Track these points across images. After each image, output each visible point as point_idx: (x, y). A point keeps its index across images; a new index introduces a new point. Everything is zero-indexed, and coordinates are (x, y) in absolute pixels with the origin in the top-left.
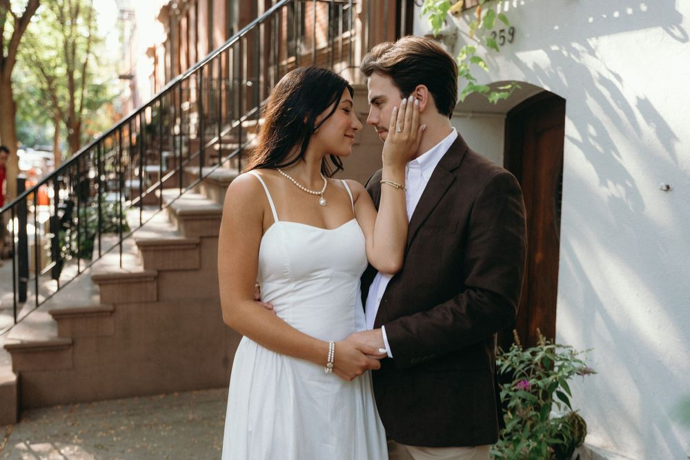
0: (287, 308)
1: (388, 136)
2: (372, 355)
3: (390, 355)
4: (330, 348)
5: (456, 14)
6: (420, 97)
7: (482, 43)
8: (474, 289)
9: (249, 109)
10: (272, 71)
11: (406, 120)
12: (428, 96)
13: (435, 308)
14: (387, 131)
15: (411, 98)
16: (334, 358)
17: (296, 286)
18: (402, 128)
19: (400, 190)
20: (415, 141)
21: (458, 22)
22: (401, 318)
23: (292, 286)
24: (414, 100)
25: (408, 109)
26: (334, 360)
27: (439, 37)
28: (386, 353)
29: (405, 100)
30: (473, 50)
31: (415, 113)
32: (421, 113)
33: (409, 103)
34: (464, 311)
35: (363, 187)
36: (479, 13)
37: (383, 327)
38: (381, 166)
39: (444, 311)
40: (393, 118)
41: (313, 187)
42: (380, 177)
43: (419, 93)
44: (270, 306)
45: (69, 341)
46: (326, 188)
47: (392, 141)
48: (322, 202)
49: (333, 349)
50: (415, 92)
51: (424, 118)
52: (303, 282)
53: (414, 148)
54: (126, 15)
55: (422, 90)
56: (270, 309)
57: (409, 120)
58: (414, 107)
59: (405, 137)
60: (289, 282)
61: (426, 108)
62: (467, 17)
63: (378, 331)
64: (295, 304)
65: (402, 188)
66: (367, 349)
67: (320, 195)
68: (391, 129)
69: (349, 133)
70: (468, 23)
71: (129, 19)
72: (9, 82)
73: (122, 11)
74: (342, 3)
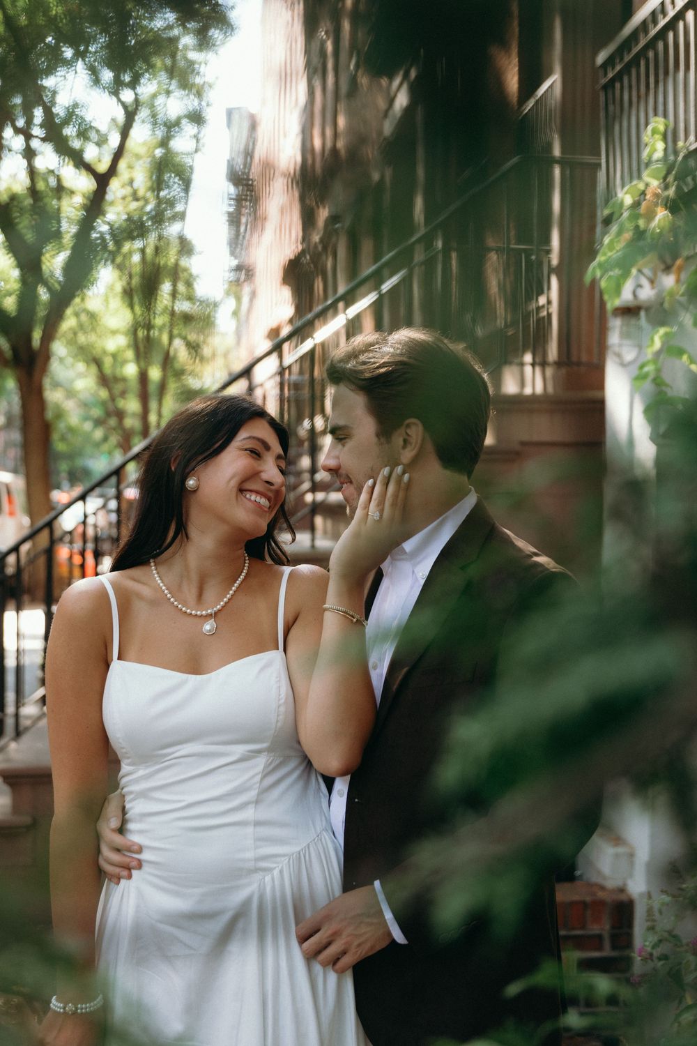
3: (402, 940)
6: (410, 439)
43: (408, 432)
45: (26, 819)
48: (208, 627)
50: (403, 430)
54: (243, 274)
55: (413, 428)
71: (248, 281)
72: (39, 391)
73: (239, 268)
74: (525, 250)
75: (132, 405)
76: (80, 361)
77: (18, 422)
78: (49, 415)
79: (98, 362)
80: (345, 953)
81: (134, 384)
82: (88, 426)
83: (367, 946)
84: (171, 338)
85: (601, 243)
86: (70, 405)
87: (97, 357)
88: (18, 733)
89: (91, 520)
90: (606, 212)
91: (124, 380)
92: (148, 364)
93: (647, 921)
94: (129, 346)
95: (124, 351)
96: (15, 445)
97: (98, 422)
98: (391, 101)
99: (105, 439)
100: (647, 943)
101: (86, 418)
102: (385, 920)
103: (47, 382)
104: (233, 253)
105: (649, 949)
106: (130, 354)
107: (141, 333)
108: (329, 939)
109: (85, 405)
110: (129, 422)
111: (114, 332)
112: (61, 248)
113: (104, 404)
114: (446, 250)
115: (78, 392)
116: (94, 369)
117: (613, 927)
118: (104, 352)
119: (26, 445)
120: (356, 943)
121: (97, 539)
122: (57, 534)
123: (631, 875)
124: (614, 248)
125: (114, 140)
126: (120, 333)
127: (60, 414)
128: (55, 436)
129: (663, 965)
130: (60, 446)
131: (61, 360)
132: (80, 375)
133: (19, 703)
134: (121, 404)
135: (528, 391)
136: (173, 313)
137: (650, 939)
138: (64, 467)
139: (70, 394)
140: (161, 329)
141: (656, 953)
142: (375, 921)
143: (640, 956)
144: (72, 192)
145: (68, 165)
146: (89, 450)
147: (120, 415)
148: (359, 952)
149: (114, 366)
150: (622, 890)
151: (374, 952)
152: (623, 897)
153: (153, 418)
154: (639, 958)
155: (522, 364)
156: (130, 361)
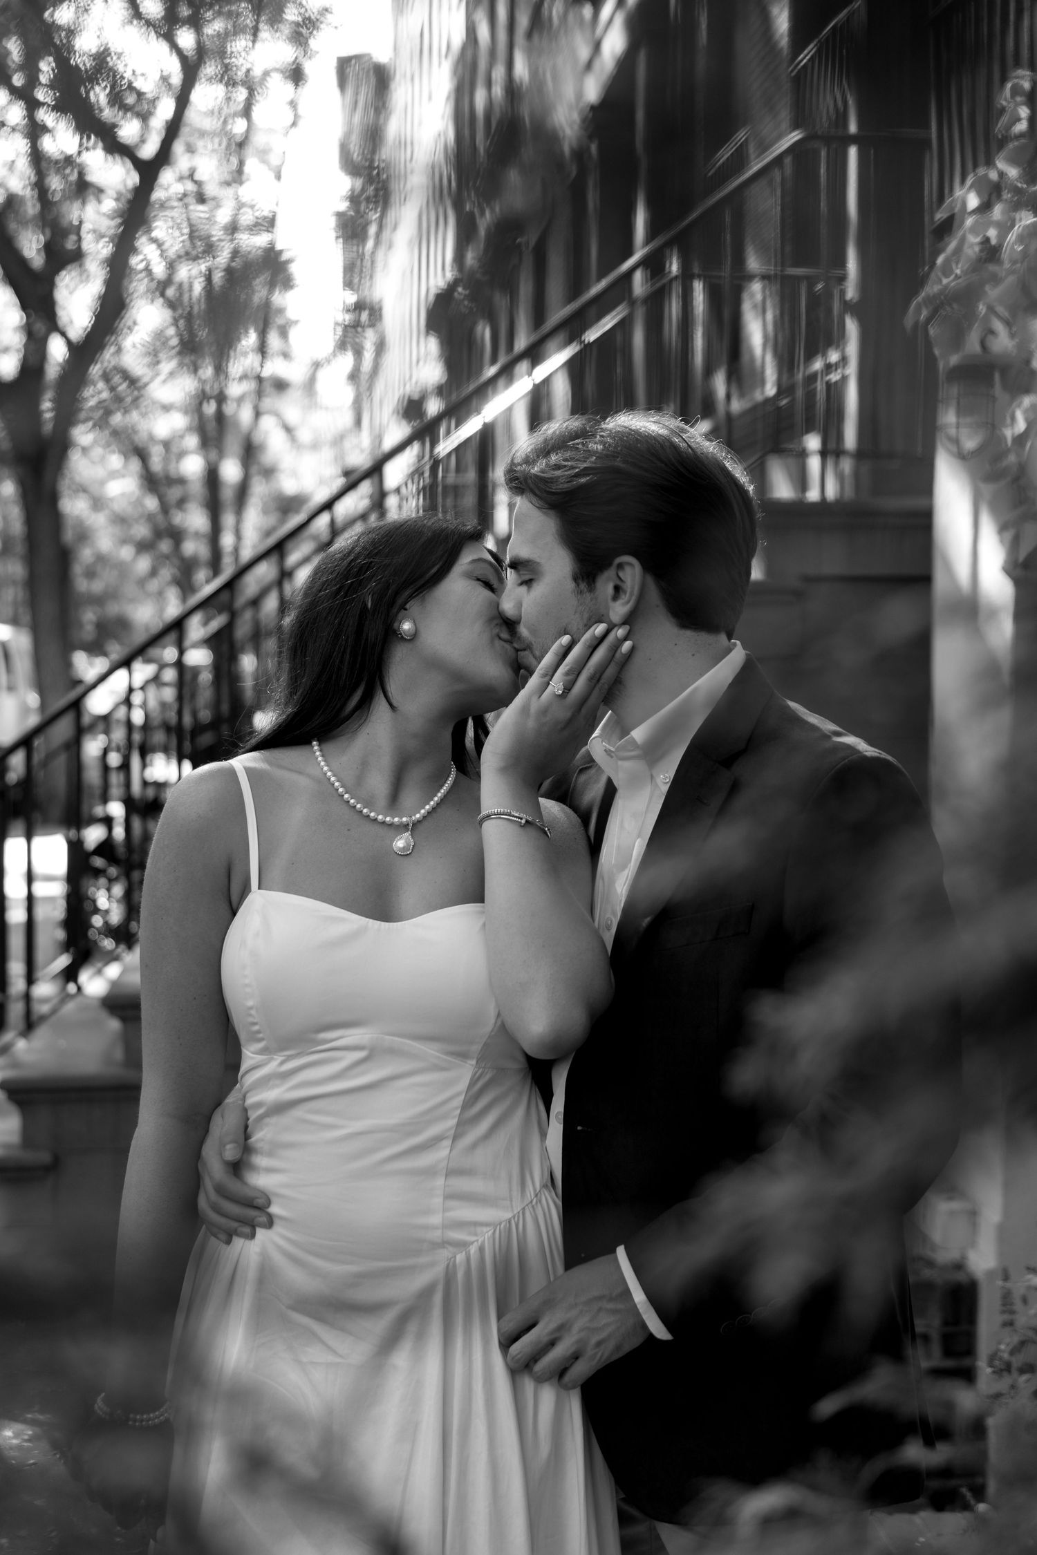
6: (623, 586)
23: (275, 1062)
45: (44, 1157)
48: (401, 843)
52: (298, 1054)
54: (364, 316)
55: (628, 570)
60: (268, 1051)
71: (372, 325)
72: (53, 498)
73: (359, 307)
74: (807, 278)
75: (195, 519)
76: (114, 452)
77: (20, 548)
78: (69, 536)
79: (141, 454)
80: (577, 1358)
81: (197, 488)
82: (126, 553)
83: (611, 1345)
84: (258, 414)
85: (933, 264)
86: (98, 521)
87: (140, 445)
88: (30, 1024)
89: (137, 699)
90: (940, 216)
91: (181, 481)
92: (221, 454)
93: (1003, 1312)
94: (189, 429)
95: (182, 437)
96: (14, 583)
97: (143, 547)
98: (597, 47)
99: (153, 573)
100: (1002, 1347)
101: (124, 541)
102: (635, 1306)
103: (64, 486)
104: (348, 284)
105: (1006, 1356)
106: (192, 441)
107: (210, 408)
108: (553, 1336)
109: (120, 520)
110: (191, 547)
111: (167, 408)
112: (85, 277)
113: (150, 518)
114: (686, 277)
115: (112, 500)
116: (135, 465)
117: (946, 1323)
118: (151, 438)
119: (31, 583)
120: (594, 1340)
121: (146, 727)
122: (86, 720)
123: (973, 1244)
124: (951, 272)
125: (166, 109)
126: (176, 408)
127: (84, 535)
128: (77, 569)
129: (1028, 1381)
130: (82, 585)
131: (85, 450)
132: (114, 475)
133: (30, 979)
134: (178, 518)
135: (813, 495)
136: (259, 379)
137: (1008, 1340)
138: (89, 617)
139: (98, 503)
140: (240, 400)
141: (1017, 1361)
142: (620, 1306)
143: (991, 1366)
144: (100, 191)
145: (94, 148)
146: (130, 589)
147: (177, 535)
148: (600, 1354)
149: (166, 460)
150: (959, 1266)
151: (621, 1354)
152: (961, 1277)
153: (227, 540)
154: (989, 1370)
155: (803, 454)
156: (192, 452)
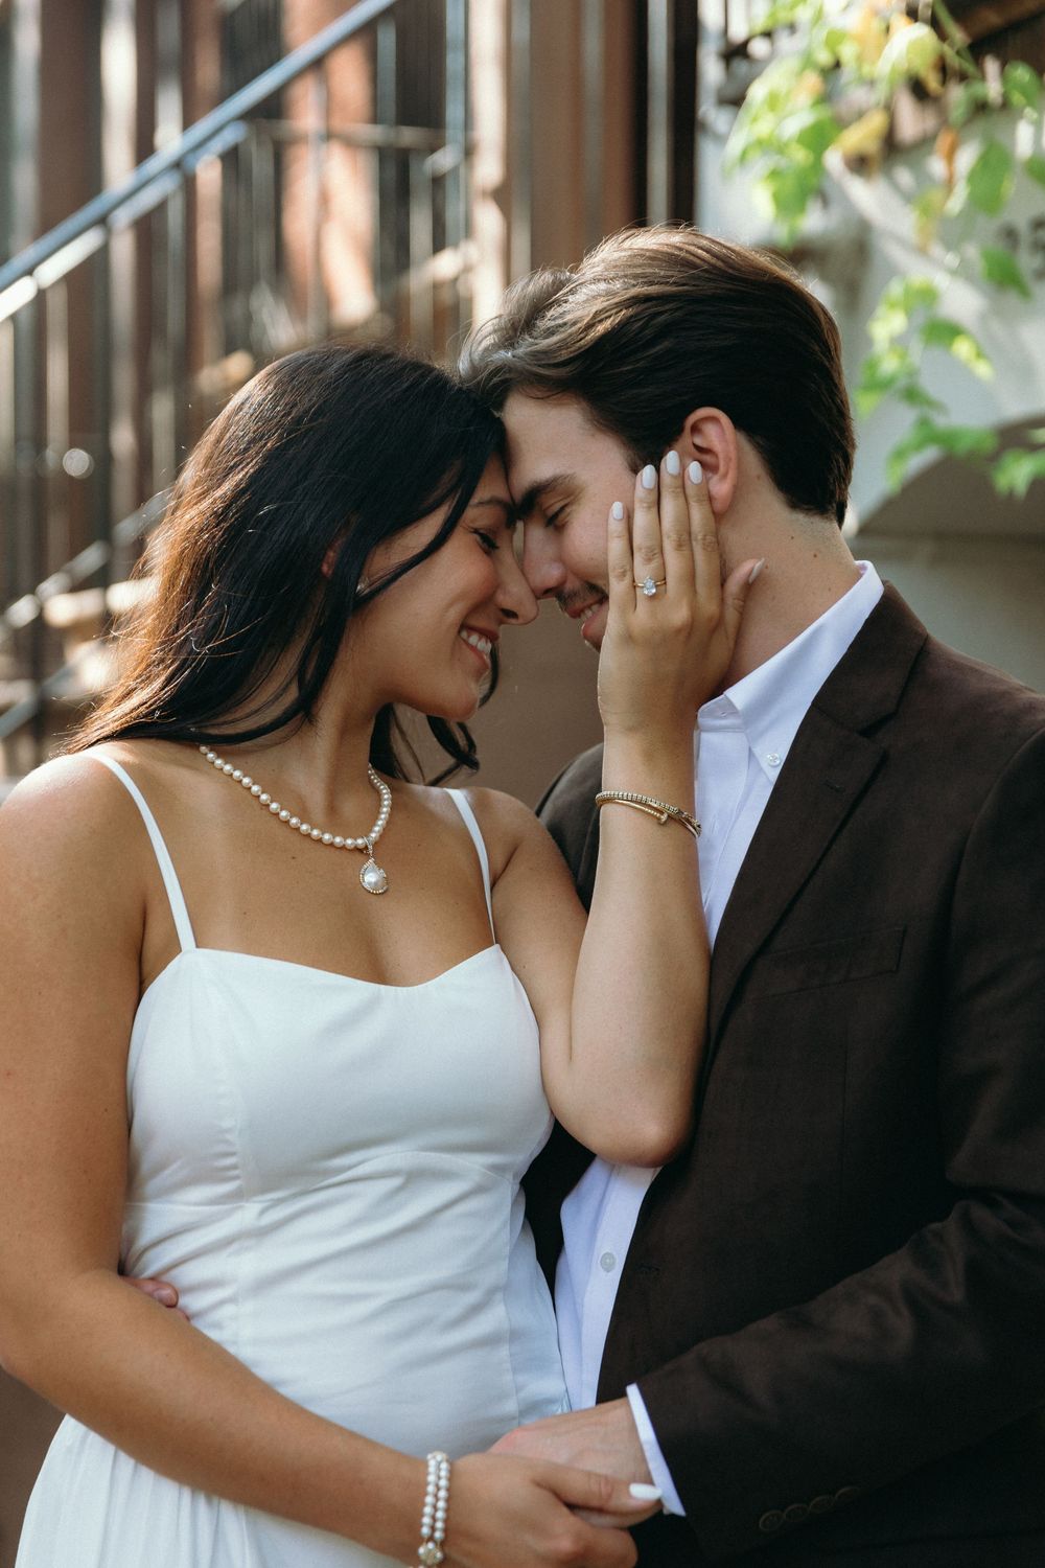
0: (232, 1300)
1: (613, 621)
2: (600, 1511)
3: (675, 1506)
4: (431, 1478)
5: (860, 164)
6: (707, 458)
7: (962, 272)
8: (986, 1196)
9: (75, 550)
10: (163, 410)
11: (668, 546)
12: (738, 449)
13: (840, 1289)
14: (603, 598)
15: (671, 460)
16: (446, 1521)
17: (263, 1212)
18: (661, 581)
19: (674, 828)
20: (718, 624)
21: (867, 197)
22: (703, 1347)
23: (248, 1214)
24: (683, 467)
25: (669, 506)
26: (446, 1530)
27: (801, 254)
28: (659, 1503)
29: (648, 471)
30: (928, 296)
31: (698, 515)
32: (720, 516)
33: (666, 480)
34: (957, 1294)
35: (531, 813)
36: (950, 156)
37: (633, 1391)
38: (597, 736)
39: (872, 1299)
40: (616, 547)
41: (333, 816)
42: (593, 777)
43: (698, 441)
44: (166, 1293)
46: (389, 822)
47: (628, 638)
48: (371, 877)
49: (443, 1483)
50: (686, 439)
51: (734, 538)
52: (295, 1196)
53: (719, 653)
55: (711, 430)
56: (168, 1304)
57: (679, 546)
58: (690, 491)
59: (679, 615)
60: (238, 1196)
61: (737, 491)
62: (904, 176)
63: (613, 1408)
64: (265, 1284)
65: (682, 822)
66: (577, 1487)
67: (361, 851)
68: (617, 588)
69: (480, 622)
70: (908, 198)
